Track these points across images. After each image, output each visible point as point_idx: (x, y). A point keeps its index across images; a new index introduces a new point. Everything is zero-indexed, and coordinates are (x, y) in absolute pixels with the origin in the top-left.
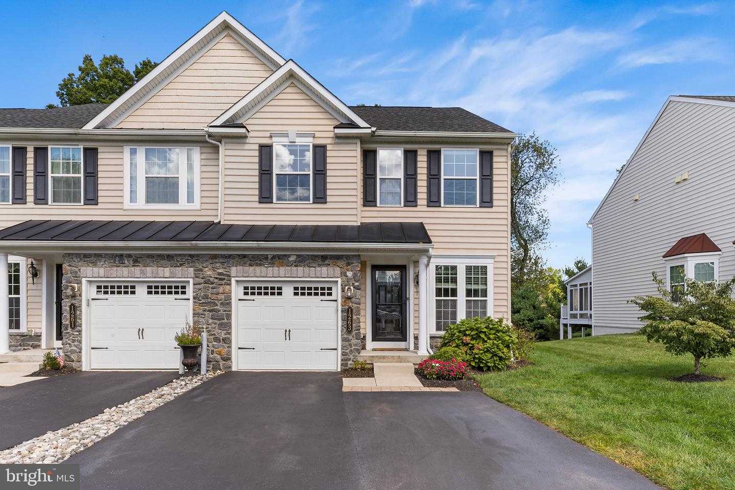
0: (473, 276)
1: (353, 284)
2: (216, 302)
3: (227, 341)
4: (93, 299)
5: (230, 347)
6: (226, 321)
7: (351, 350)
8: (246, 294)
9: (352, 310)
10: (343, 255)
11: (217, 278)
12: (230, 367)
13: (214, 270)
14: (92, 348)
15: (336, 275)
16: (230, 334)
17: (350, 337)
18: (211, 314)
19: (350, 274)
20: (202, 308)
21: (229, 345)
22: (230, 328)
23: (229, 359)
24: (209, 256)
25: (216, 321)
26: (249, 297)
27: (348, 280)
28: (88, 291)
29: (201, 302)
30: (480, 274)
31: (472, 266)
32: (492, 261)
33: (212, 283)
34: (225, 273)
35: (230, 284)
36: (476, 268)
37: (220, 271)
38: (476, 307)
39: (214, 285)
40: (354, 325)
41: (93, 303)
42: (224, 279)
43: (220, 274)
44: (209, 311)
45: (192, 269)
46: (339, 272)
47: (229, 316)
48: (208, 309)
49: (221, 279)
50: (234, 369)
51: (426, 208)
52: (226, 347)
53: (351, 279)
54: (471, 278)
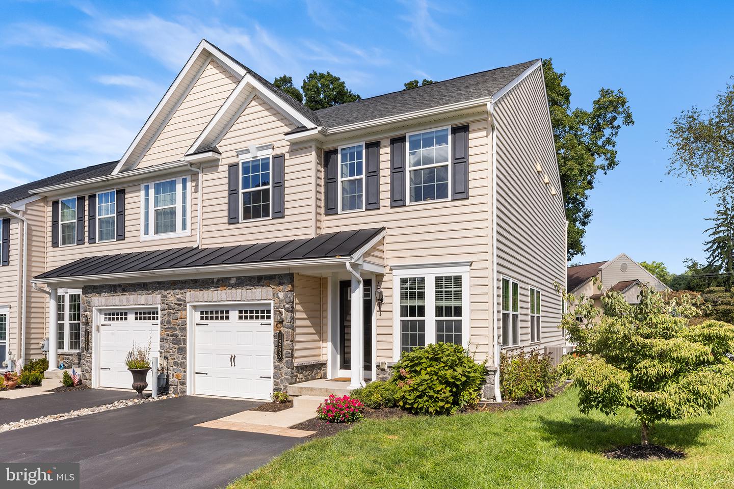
0: (444, 290)
1: (284, 306)
2: (176, 327)
3: (183, 365)
4: (102, 325)
5: (185, 372)
6: (182, 346)
7: (282, 380)
8: (202, 318)
9: (282, 335)
10: (275, 275)
11: (176, 304)
12: (185, 392)
13: (175, 297)
14: (101, 369)
15: (268, 297)
16: (185, 358)
17: (281, 365)
18: (172, 338)
19: (281, 295)
20: (166, 333)
21: (184, 370)
22: (186, 353)
23: (183, 384)
24: (171, 283)
25: (176, 346)
26: (204, 322)
27: (280, 302)
28: (97, 319)
29: (165, 327)
30: (453, 286)
31: (442, 277)
32: (468, 268)
33: (173, 309)
34: (182, 298)
35: (185, 310)
36: (448, 279)
37: (178, 297)
38: (449, 329)
39: (175, 311)
40: (284, 352)
41: (102, 328)
42: (181, 304)
43: (179, 300)
44: (172, 336)
45: (160, 295)
46: (272, 294)
47: (185, 341)
48: (170, 333)
49: (180, 305)
50: (188, 394)
51: (389, 210)
52: (183, 372)
53: (282, 301)
54: (442, 292)
